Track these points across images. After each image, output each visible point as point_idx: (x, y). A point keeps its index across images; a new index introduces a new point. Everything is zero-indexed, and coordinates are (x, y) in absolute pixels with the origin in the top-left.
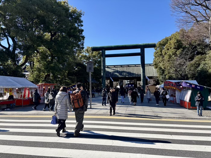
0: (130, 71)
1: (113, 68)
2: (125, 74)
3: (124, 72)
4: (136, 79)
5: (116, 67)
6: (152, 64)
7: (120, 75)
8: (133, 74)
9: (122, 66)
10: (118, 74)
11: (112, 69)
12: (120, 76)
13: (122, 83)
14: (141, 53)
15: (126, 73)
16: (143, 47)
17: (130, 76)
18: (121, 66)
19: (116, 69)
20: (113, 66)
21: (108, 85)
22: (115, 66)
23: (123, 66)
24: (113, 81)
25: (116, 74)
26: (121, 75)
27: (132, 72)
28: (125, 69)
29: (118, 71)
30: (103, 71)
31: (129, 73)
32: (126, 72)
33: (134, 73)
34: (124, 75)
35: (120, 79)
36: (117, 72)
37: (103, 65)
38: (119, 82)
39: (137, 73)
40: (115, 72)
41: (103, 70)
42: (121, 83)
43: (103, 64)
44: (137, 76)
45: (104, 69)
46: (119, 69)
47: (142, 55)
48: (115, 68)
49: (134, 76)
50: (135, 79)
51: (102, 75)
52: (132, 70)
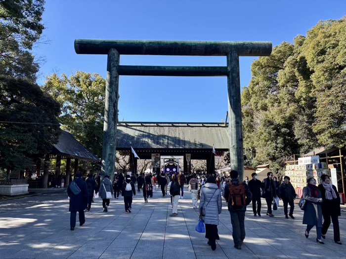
0: (177, 136)
1: (138, 128)
2: (166, 141)
3: (164, 136)
4: (190, 155)
5: (147, 126)
6: (223, 123)
7: (154, 142)
8: (184, 142)
9: (160, 125)
10: (150, 141)
11: (136, 130)
12: (155, 146)
13: (159, 163)
14: (229, 69)
15: (168, 139)
16: (234, 52)
17: (177, 147)
18: (158, 124)
19: (146, 130)
20: (140, 124)
21: (125, 167)
22: (142, 124)
23: (162, 125)
24: (137, 158)
25: (146, 140)
26: (157, 144)
27: (182, 138)
28: (166, 131)
29: (149, 133)
30: (108, 118)
31: (176, 141)
32: (168, 137)
33: (186, 139)
34: (163, 143)
35: (154, 153)
36: (149, 136)
37: (110, 97)
38: (152, 160)
39: (192, 141)
40: (143, 136)
41: (108, 112)
42: (156, 162)
43: (110, 93)
44: (193, 147)
45: (112, 111)
46: (153, 131)
47: (232, 74)
48: (142, 129)
49: (187, 147)
50: (188, 153)
51: (105, 129)
52: (181, 134)
